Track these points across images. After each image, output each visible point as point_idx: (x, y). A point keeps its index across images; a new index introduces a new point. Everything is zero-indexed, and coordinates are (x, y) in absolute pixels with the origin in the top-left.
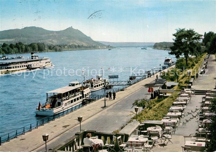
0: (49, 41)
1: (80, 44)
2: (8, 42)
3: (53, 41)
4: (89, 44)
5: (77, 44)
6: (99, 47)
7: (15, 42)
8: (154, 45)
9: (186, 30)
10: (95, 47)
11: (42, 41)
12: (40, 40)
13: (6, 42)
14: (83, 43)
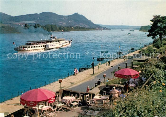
0: (60, 23)
1: (83, 26)
2: (29, 23)
3: (63, 23)
4: (90, 26)
5: (81, 26)
6: (98, 29)
7: (34, 23)
8: (140, 27)
9: (161, 16)
10: (94, 29)
11: (54, 23)
12: (53, 23)
13: (28, 23)
14: (85, 25)
